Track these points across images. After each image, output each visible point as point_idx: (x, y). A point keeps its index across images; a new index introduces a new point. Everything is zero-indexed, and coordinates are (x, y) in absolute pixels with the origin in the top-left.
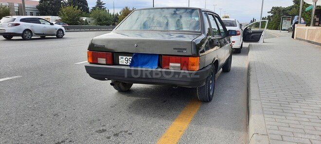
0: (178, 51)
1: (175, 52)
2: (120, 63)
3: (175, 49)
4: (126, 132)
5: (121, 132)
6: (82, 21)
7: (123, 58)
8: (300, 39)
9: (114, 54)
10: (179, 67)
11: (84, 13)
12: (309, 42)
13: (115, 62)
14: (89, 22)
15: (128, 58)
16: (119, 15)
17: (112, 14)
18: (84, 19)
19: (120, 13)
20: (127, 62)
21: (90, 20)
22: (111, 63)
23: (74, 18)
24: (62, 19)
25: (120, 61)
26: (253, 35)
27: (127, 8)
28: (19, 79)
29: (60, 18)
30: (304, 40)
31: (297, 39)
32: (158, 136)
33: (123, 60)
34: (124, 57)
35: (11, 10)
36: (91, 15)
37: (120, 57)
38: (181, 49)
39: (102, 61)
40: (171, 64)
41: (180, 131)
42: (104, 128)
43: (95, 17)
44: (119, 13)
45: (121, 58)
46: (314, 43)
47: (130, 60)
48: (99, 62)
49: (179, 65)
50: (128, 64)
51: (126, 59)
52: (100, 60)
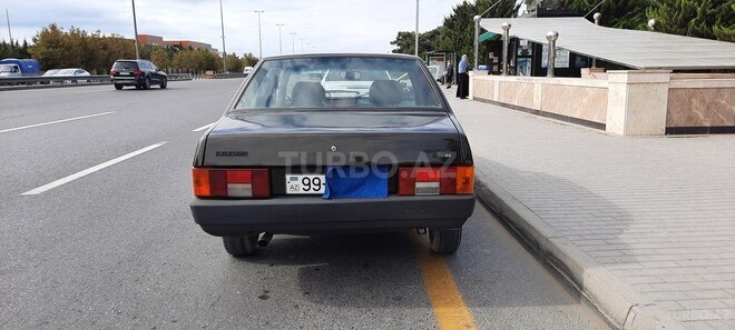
2: (288, 192)
3: (426, 152)
7: (296, 179)
8: (483, 101)
9: (274, 172)
10: (434, 189)
12: (504, 105)
13: (276, 190)
15: (311, 177)
20: (307, 187)
22: (267, 193)
25: (288, 186)
30: (494, 103)
31: (474, 99)
33: (295, 184)
37: (288, 177)
38: (438, 151)
39: (243, 189)
40: (418, 185)
45: (291, 179)
46: (514, 107)
47: (316, 182)
48: (230, 194)
49: (435, 185)
50: (312, 191)
51: (306, 182)
52: (235, 189)
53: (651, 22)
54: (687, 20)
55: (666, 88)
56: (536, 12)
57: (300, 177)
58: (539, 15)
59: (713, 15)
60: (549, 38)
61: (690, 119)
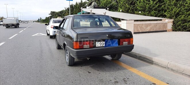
7: (98, 43)
25: (96, 45)
38: (127, 35)
39: (87, 46)
40: (124, 43)
47: (103, 43)
48: (84, 48)
49: (127, 42)
50: (102, 46)
51: (100, 44)
52: (85, 46)
53: (121, 10)
54: (128, 10)
55: (133, 24)
56: (93, 7)
57: (99, 43)
58: (94, 8)
59: (133, 9)
60: (104, 13)
61: (138, 30)
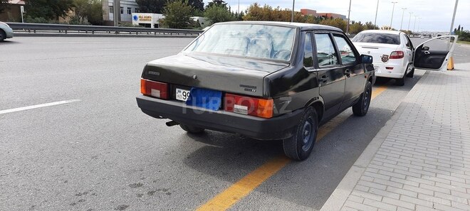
0: (245, 90)
1: (242, 91)
2: (177, 98)
3: (241, 86)
4: (165, 190)
5: (159, 190)
6: (192, 22)
7: (180, 92)
9: (171, 86)
10: (245, 110)
11: (197, 11)
13: (171, 96)
14: (203, 24)
15: (187, 92)
16: (245, 14)
17: (235, 13)
18: (196, 19)
19: (246, 12)
20: (185, 97)
21: (203, 21)
22: (166, 97)
23: (181, 17)
24: (167, 18)
25: (177, 95)
26: (431, 57)
27: (256, 4)
28: (76, 103)
29: (164, 17)
32: (202, 200)
34: (182, 91)
35: (104, 4)
36: (205, 14)
37: (177, 90)
38: (248, 87)
39: (157, 93)
40: (236, 106)
41: (235, 199)
42: (142, 182)
43: (210, 17)
44: (244, 12)
48: (152, 94)
51: (184, 94)
